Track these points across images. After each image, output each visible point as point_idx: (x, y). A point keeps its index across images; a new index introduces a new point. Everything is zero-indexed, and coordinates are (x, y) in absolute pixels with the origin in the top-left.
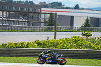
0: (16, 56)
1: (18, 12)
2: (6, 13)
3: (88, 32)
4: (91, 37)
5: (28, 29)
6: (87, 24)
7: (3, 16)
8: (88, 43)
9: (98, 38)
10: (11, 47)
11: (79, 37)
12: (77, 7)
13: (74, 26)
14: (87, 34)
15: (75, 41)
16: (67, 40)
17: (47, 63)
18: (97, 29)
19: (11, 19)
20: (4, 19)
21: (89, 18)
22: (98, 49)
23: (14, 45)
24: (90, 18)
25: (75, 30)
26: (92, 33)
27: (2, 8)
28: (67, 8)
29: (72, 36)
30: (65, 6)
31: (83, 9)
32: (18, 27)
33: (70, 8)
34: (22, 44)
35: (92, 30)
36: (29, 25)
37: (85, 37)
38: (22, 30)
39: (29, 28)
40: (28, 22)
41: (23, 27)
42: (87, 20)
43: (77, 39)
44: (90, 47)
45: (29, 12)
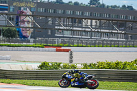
0: (109, 80)
1: (112, 20)
2: (96, 22)
5: (126, 44)
7: (91, 25)
10: (102, 68)
19: (102, 31)
20: (93, 30)
23: (106, 66)
27: (91, 15)
32: (112, 41)
34: (117, 64)
36: (127, 38)
38: (117, 45)
39: (126, 42)
40: (125, 34)
41: (118, 41)
45: (126, 21)
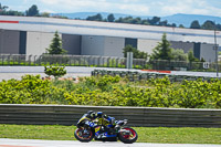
3: (58, 67)
4: (65, 76)
6: (55, 48)
8: (58, 89)
9: (81, 79)
11: (38, 77)
12: (33, 12)
13: (28, 54)
14: (54, 70)
15: (31, 87)
16: (13, 84)
17: (96, 139)
18: (78, 59)
21: (60, 36)
22: (80, 103)
24: (63, 35)
25: (29, 61)
26: (67, 69)
28: (12, 14)
29: (23, 75)
30: (7, 10)
31: (47, 15)
33: (19, 14)
35: (66, 62)
37: (52, 77)
42: (56, 40)
43: (34, 82)
44: (61, 98)
